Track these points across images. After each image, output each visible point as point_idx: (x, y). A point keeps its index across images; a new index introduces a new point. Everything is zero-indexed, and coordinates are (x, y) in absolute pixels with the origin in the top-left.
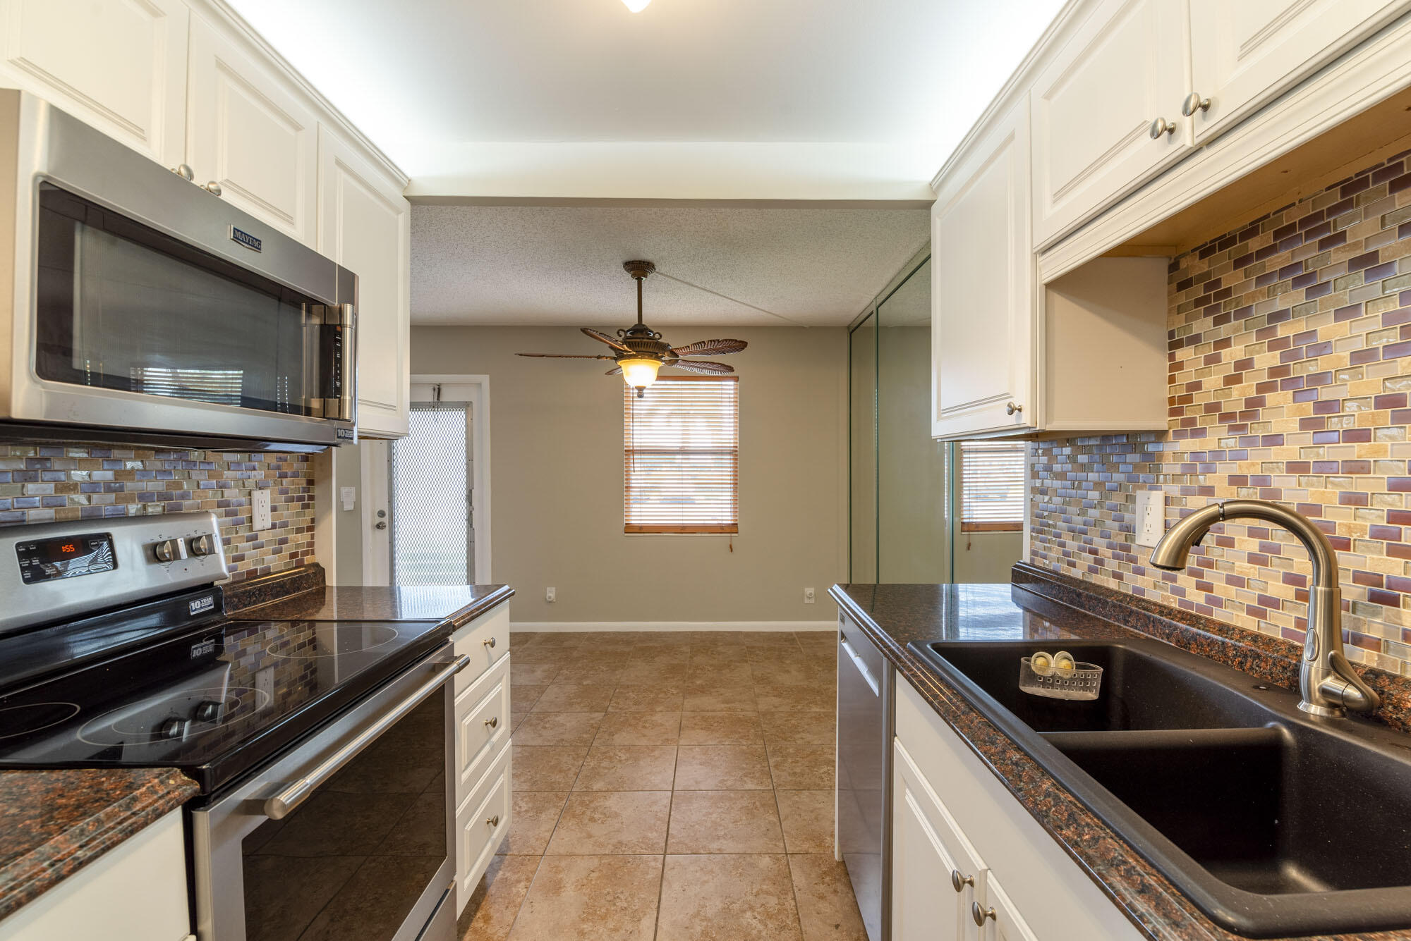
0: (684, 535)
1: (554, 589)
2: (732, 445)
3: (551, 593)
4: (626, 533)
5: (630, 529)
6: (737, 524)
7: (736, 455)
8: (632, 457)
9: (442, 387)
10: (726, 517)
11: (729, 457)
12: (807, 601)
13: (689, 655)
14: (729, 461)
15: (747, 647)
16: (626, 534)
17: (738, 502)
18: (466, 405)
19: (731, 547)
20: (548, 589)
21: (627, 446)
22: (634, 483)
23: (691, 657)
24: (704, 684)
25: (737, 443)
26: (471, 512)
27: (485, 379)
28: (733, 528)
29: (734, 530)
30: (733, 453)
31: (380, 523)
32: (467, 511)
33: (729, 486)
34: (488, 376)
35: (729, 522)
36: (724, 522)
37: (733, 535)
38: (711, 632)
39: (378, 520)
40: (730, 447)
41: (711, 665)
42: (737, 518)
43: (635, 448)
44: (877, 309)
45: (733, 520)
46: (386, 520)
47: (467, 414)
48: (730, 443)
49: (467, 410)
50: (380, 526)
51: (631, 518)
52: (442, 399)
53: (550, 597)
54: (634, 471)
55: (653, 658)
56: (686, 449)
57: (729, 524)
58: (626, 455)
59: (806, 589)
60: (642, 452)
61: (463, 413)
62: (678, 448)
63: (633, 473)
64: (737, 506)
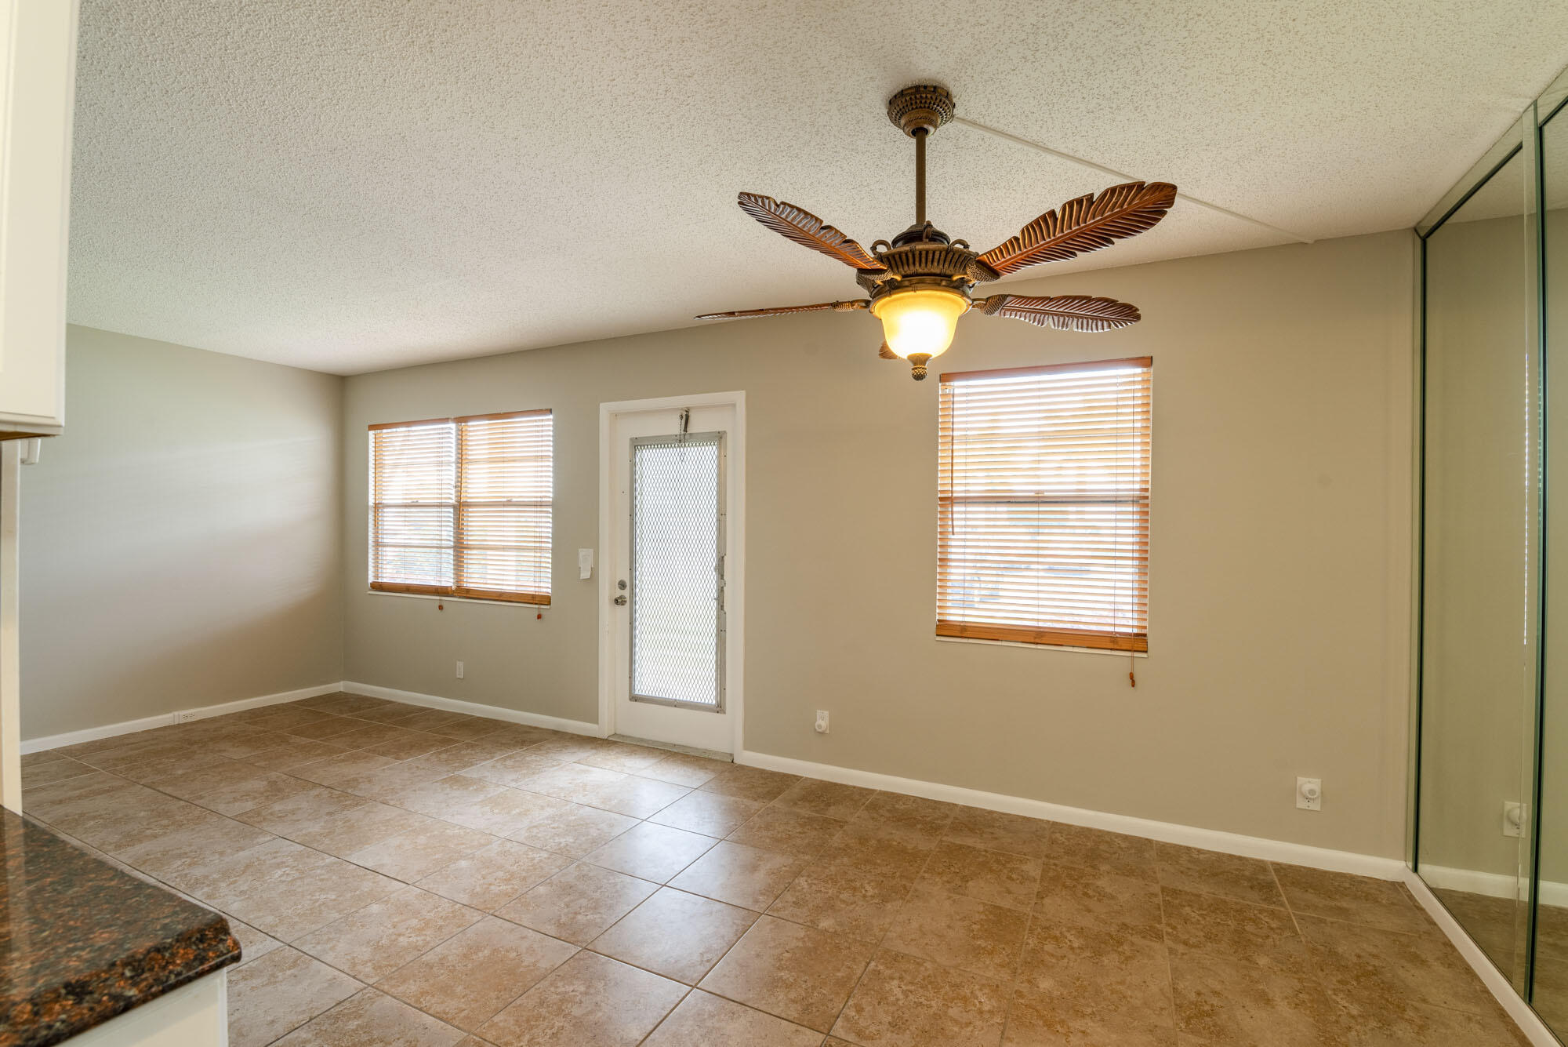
0: (1039, 647)
1: (826, 713)
2: (1137, 486)
3: (823, 721)
4: (937, 635)
5: (945, 629)
6: (1145, 635)
7: (1147, 505)
8: (950, 509)
9: (691, 414)
10: (1126, 622)
11: (1130, 509)
12: (1301, 804)
13: (1037, 887)
14: (1130, 517)
15: (1163, 889)
16: (938, 638)
17: (1147, 593)
18: (719, 438)
19: (1132, 677)
20: (819, 712)
21: (942, 492)
22: (954, 553)
23: (1040, 896)
24: (1056, 993)
25: (1146, 482)
26: (722, 588)
27: (739, 397)
28: (1137, 642)
29: (1140, 646)
30: (1141, 501)
31: (621, 597)
32: (718, 586)
33: (1130, 562)
34: (744, 392)
35: (1129, 630)
36: (1118, 629)
37: (1136, 655)
38: (1090, 830)
39: (619, 593)
40: (1133, 490)
41: (1081, 931)
42: (1146, 624)
43: (955, 495)
44: (1540, 130)
45: (1137, 627)
46: (626, 593)
47: (719, 449)
48: (1133, 482)
49: (720, 444)
50: (620, 601)
51: (948, 611)
52: (690, 430)
53: (820, 726)
54: (953, 533)
55: (965, 879)
56: (1046, 494)
57: (1130, 634)
58: (941, 506)
59: (1301, 780)
60: (967, 501)
61: (714, 448)
62: (1032, 494)
63: (953, 537)
64: (1147, 601)
